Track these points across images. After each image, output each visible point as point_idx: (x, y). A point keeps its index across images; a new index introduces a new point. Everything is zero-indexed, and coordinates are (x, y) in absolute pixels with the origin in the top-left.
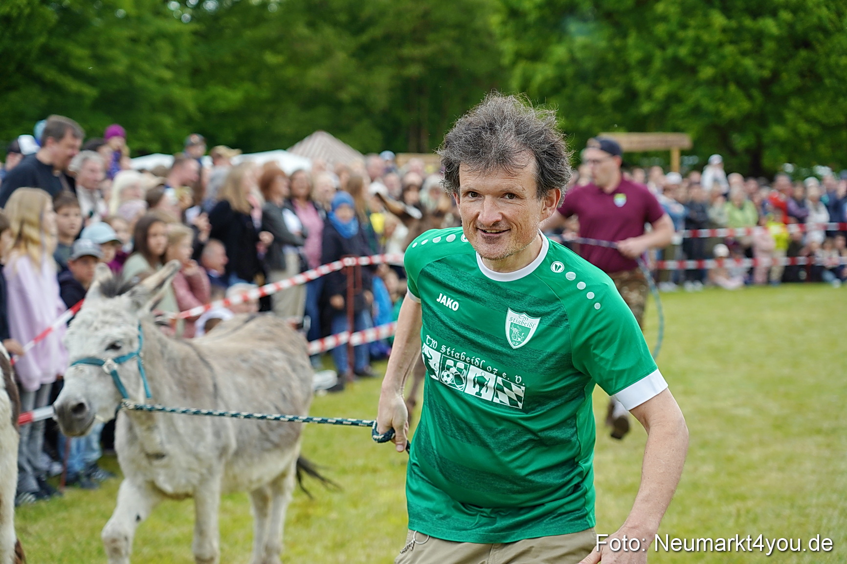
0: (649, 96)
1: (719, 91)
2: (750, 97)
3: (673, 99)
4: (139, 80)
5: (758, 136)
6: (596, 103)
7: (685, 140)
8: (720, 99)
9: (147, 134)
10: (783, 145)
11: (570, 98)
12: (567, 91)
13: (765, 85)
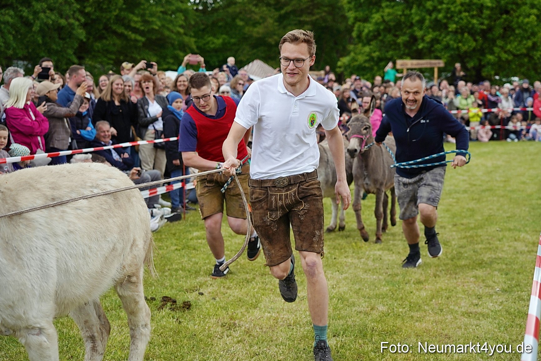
0: (423, 40)
1: (459, 37)
2: (476, 40)
3: (435, 41)
4: (167, 33)
5: (480, 61)
6: (396, 43)
7: (441, 63)
8: (460, 42)
9: (171, 61)
10: (493, 65)
11: (382, 41)
12: (380, 38)
13: (484, 33)
